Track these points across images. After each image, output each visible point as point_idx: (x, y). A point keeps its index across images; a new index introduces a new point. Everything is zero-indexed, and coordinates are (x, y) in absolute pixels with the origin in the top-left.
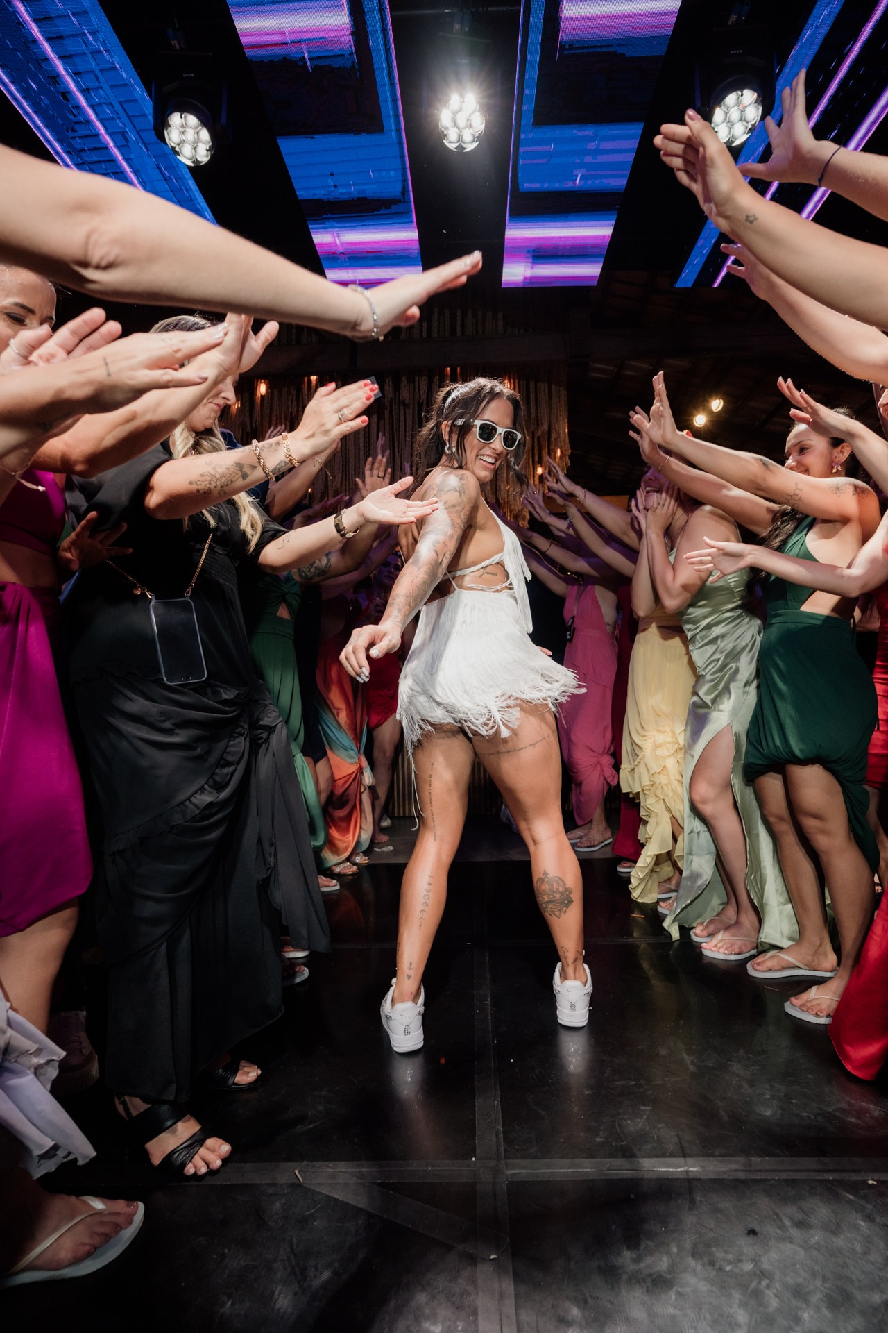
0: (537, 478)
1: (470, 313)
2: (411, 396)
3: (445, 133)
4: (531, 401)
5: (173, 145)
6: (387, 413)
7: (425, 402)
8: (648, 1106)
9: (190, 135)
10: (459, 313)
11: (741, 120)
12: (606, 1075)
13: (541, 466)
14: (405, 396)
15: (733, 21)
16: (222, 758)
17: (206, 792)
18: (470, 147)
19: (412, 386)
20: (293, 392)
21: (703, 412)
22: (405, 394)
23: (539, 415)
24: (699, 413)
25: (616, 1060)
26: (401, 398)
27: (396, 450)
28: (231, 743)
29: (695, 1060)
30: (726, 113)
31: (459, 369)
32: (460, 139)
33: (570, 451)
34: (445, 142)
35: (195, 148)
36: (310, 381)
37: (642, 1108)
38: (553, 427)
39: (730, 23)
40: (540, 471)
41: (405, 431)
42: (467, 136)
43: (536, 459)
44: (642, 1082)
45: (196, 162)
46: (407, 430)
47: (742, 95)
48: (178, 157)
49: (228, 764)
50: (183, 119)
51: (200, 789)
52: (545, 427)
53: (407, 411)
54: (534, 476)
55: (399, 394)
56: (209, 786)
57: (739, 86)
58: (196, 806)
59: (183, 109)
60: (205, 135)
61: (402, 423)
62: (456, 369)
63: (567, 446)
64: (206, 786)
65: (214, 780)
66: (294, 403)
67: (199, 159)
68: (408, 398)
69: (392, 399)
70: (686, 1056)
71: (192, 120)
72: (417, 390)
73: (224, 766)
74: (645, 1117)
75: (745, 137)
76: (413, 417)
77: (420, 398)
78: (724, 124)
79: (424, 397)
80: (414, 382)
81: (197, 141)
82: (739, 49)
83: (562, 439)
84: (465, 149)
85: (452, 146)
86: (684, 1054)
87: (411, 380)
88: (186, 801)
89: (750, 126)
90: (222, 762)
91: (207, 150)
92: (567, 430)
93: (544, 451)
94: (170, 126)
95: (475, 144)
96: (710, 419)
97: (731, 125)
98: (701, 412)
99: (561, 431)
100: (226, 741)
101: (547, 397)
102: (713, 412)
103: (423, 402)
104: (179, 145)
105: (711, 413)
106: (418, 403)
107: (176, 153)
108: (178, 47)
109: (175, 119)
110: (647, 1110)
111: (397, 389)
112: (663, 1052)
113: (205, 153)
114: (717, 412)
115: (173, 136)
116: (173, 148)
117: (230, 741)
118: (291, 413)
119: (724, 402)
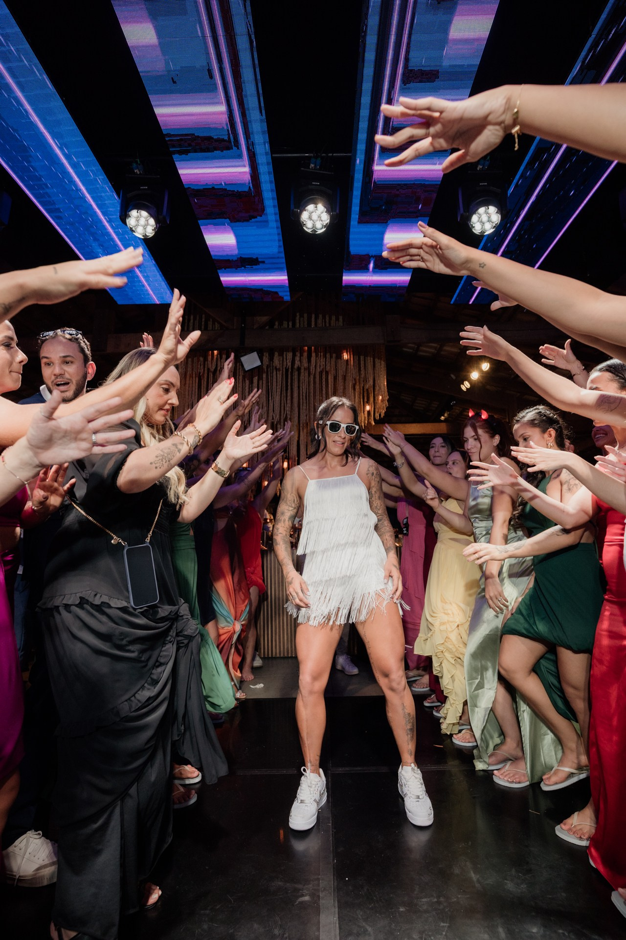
0: (366, 413)
1: (321, 316)
2: (281, 362)
3: (304, 223)
4: (362, 366)
5: (131, 227)
6: (264, 376)
7: (290, 367)
8: (446, 923)
9: (142, 221)
10: (313, 316)
11: (489, 221)
12: (416, 893)
13: (369, 405)
14: (276, 364)
15: (480, 168)
16: (157, 661)
17: (146, 689)
18: (320, 232)
19: (281, 359)
20: (202, 359)
21: (477, 370)
22: (277, 362)
23: (367, 375)
24: (474, 371)
25: (422, 878)
26: (274, 365)
27: (270, 398)
28: (164, 649)
29: (480, 879)
30: (479, 218)
31: (313, 348)
32: (314, 226)
33: (388, 397)
34: (305, 228)
35: (145, 229)
36: (213, 353)
37: (442, 924)
38: (376, 382)
39: (478, 169)
40: (368, 408)
41: (277, 386)
42: (319, 225)
43: (366, 400)
44: (442, 899)
45: (145, 236)
46: (278, 384)
47: (488, 209)
48: (134, 233)
49: (161, 664)
50: (139, 214)
51: (142, 687)
52: (371, 382)
53: (278, 372)
54: (364, 411)
55: (273, 362)
56: (149, 684)
57: (486, 204)
58: (139, 701)
59: (139, 207)
60: (152, 221)
61: (275, 380)
62: (311, 348)
63: (386, 393)
64: (146, 685)
65: (152, 679)
66: (202, 367)
67: (147, 234)
68: (278, 365)
69: (268, 365)
70: (473, 875)
71: (144, 214)
72: (285, 360)
73: (158, 667)
74: (444, 933)
75: (492, 230)
76: (282, 376)
77: (287, 365)
78: (479, 223)
79: (289, 364)
80: (282, 355)
81: (147, 224)
82: (485, 183)
83: (383, 390)
84: (317, 232)
85: (309, 231)
86: (472, 872)
87: (281, 354)
88: (132, 697)
89: (494, 225)
90: (157, 664)
91: (153, 230)
92: (386, 383)
93: (370, 395)
94: (130, 217)
95: (324, 230)
96: (482, 375)
97: (483, 223)
98: (476, 371)
99: (382, 385)
100: (160, 648)
101: (372, 363)
102: (483, 371)
103: (288, 368)
104: (135, 227)
105: (481, 371)
106: (286, 368)
107: (133, 231)
108: (138, 173)
109: (134, 213)
110: (445, 926)
111: (271, 359)
112: (457, 871)
113: (151, 231)
114: (486, 371)
115: (131, 222)
116: (131, 228)
117: (162, 647)
118: (200, 373)
119: (490, 365)
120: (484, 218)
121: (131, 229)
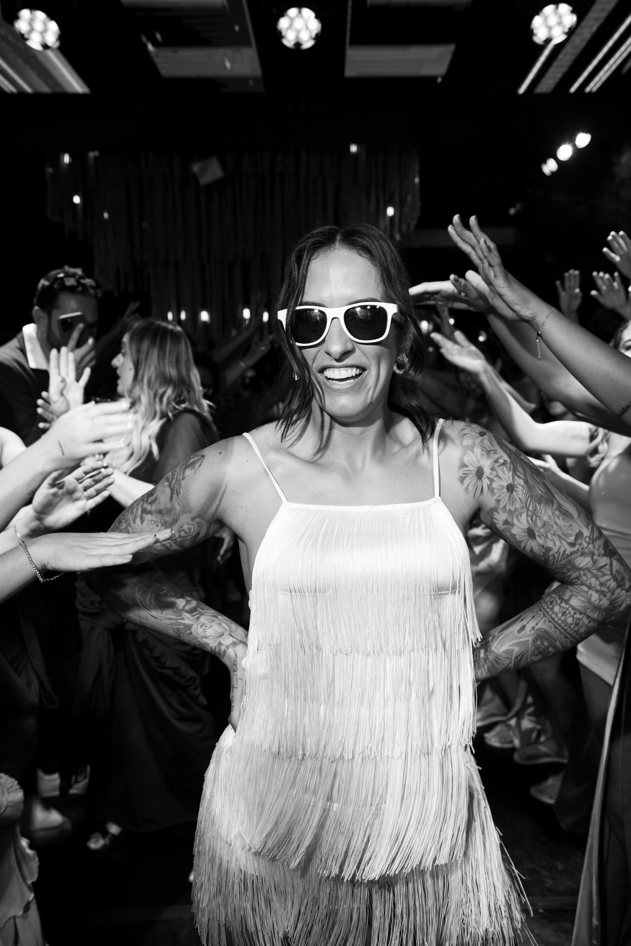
9: (39, 25)
11: (558, 25)
30: (545, 22)
34: (284, 41)
35: (44, 36)
47: (558, 7)
48: (25, 42)
50: (32, 15)
60: (53, 26)
71: (40, 15)
78: (543, 28)
81: (47, 30)
85: (291, 45)
89: (567, 29)
91: (57, 36)
94: (20, 19)
97: (549, 28)
104: (27, 33)
107: (26, 39)
109: (25, 14)
113: (53, 38)
115: (22, 26)
120: (553, 20)
121: (22, 35)
